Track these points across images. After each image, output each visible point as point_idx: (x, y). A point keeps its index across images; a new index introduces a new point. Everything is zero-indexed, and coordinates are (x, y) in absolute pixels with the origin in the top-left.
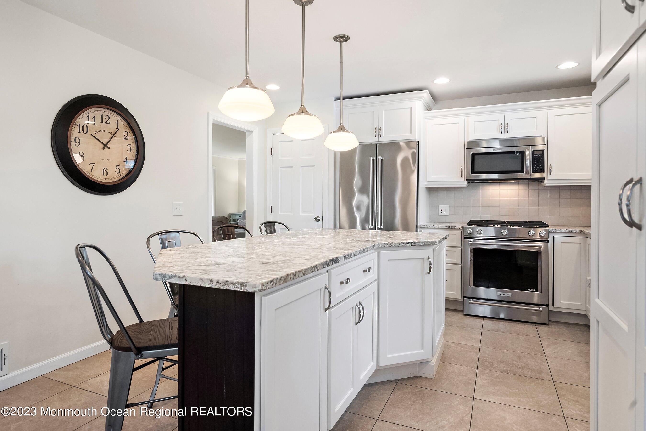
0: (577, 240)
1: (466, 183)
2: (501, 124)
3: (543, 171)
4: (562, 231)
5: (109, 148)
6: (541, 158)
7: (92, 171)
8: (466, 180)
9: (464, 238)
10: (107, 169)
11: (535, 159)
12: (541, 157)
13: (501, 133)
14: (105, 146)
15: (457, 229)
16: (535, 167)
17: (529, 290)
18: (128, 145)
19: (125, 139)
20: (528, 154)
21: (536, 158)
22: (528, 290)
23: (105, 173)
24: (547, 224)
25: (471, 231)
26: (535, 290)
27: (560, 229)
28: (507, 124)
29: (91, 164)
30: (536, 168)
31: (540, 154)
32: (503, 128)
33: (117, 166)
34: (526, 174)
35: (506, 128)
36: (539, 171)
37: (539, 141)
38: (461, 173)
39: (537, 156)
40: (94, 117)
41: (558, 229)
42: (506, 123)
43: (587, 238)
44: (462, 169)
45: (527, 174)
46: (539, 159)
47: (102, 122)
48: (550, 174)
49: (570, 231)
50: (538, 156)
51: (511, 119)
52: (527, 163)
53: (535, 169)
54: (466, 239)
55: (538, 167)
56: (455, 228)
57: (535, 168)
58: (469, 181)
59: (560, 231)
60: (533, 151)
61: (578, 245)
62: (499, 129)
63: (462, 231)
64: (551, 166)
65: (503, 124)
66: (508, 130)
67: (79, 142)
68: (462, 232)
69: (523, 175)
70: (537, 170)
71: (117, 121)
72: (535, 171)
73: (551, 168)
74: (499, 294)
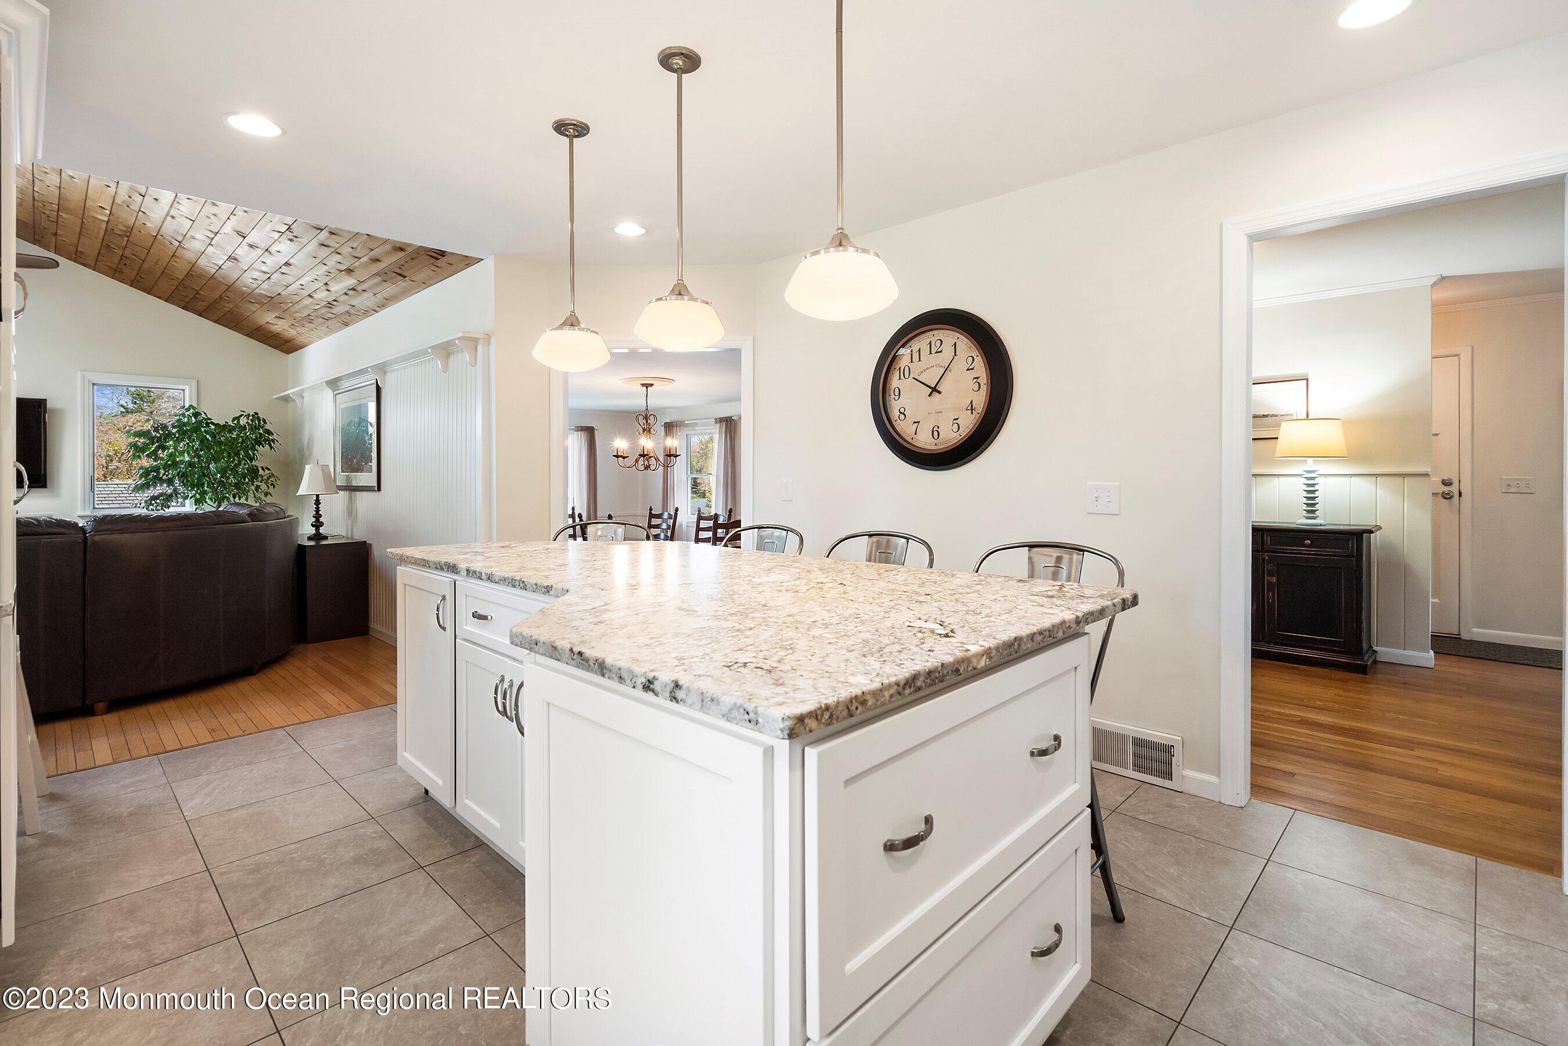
5: (940, 392)
7: (916, 434)
10: (938, 428)
14: (935, 390)
18: (974, 378)
19: (968, 370)
23: (936, 433)
29: (914, 422)
33: (954, 420)
40: (919, 350)
47: (931, 353)
67: (899, 394)
71: (955, 344)
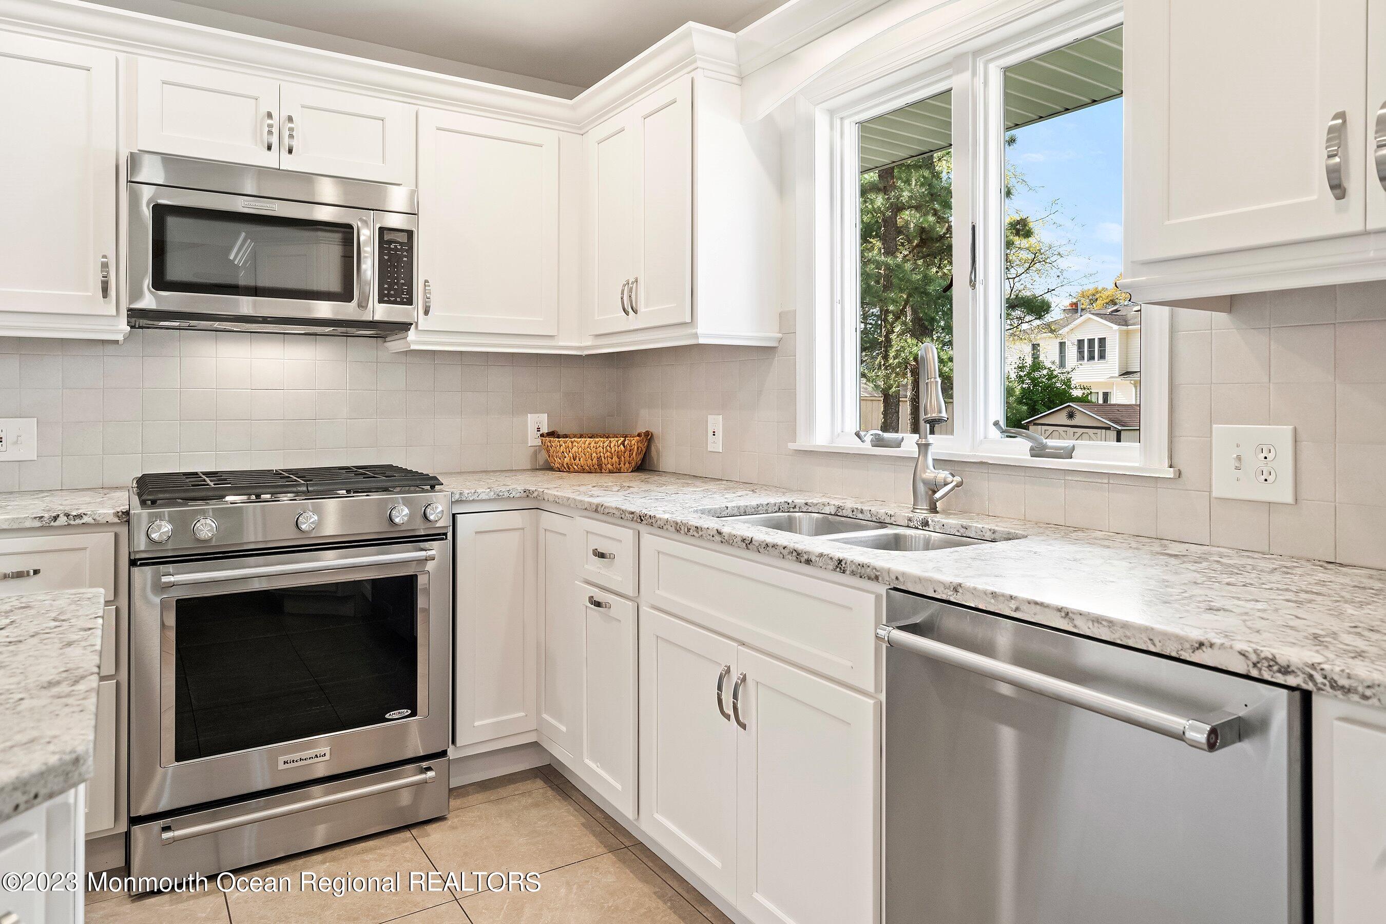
0: (516, 519)
1: (123, 326)
2: (270, 115)
3: (410, 302)
4: (480, 498)
6: (405, 256)
8: (124, 313)
9: (133, 563)
11: (386, 257)
12: (405, 253)
13: (269, 148)
15: (98, 525)
16: (386, 286)
17: (390, 717)
20: (367, 237)
21: (389, 254)
22: (387, 716)
24: (435, 478)
25: (166, 529)
26: (410, 712)
27: (473, 491)
28: (290, 119)
30: (389, 290)
31: (401, 244)
32: (275, 131)
34: (360, 305)
35: (286, 134)
36: (398, 299)
37: (397, 199)
38: (103, 282)
39: (393, 250)
41: (468, 492)
42: (284, 115)
43: (538, 510)
44: (105, 266)
45: (362, 307)
46: (399, 259)
48: (426, 312)
49: (501, 494)
50: (396, 249)
51: (303, 107)
52: (366, 271)
53: (386, 292)
54: (142, 565)
55: (396, 287)
56: (86, 519)
57: (386, 289)
58: (140, 319)
59: (475, 497)
60: (382, 230)
61: (516, 535)
62: (262, 135)
63: (117, 529)
64: (429, 286)
65: (275, 115)
66: (294, 143)
68: (116, 535)
69: (347, 310)
70: (392, 296)
72: (386, 299)
73: (430, 293)
74: (285, 763)
